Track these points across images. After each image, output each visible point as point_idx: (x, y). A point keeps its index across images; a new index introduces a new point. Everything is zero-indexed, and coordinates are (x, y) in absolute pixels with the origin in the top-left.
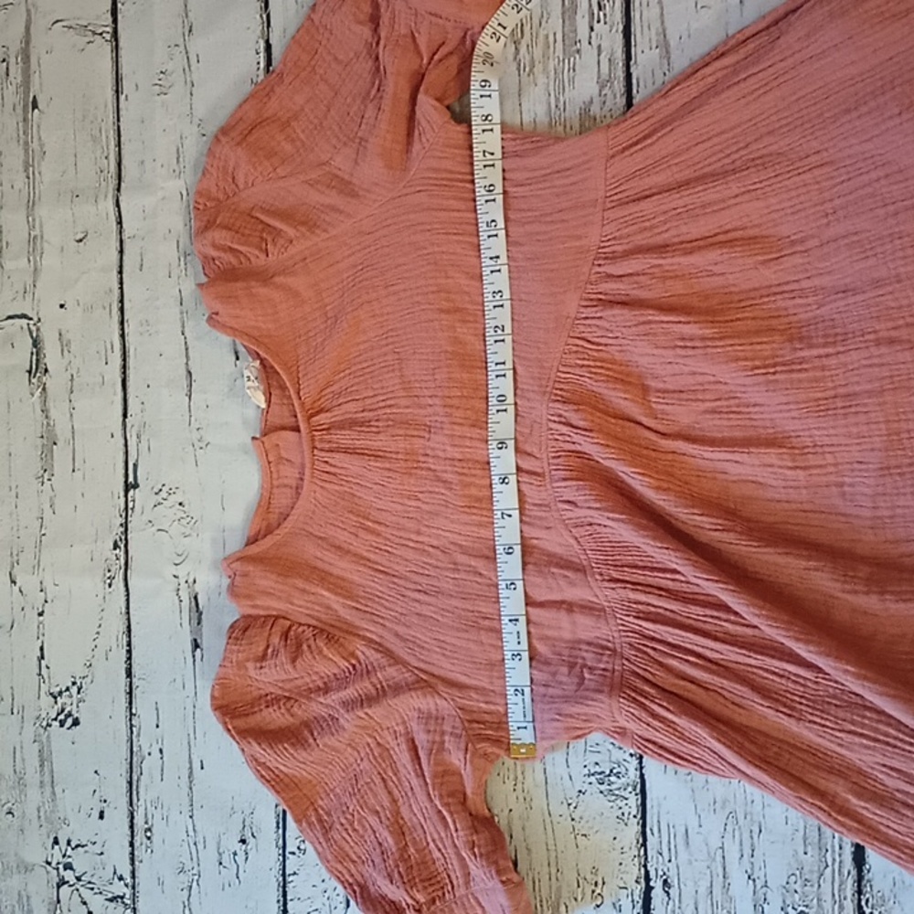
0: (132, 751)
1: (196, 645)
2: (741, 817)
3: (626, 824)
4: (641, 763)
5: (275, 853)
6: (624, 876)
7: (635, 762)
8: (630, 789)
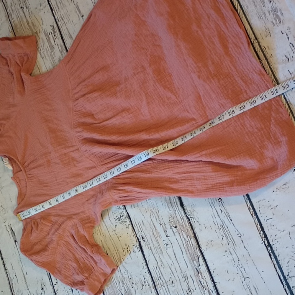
0: (9, 280)
1: (16, 241)
2: (153, 210)
3: (129, 228)
4: (126, 210)
5: (51, 287)
6: (133, 242)
7: (125, 210)
8: (126, 218)
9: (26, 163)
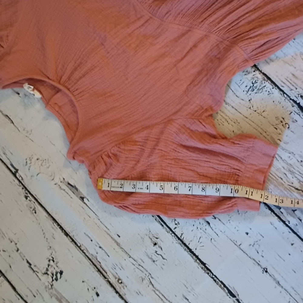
0: (90, 259)
1: (82, 198)
3: (273, 94)
4: (259, 70)
6: (288, 109)
7: (257, 72)
8: (263, 82)
9: (63, 77)
